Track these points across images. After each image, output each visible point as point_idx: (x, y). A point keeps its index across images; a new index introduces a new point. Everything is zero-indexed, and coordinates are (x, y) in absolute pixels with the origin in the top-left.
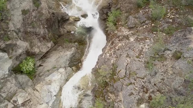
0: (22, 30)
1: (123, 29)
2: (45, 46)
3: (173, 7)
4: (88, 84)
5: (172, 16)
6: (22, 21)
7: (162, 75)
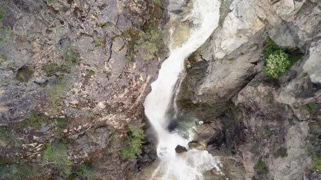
0: (287, 123)
1: (116, 125)
2: (248, 96)
3: (31, 162)
4: (175, 32)
5: (34, 146)
6: (286, 138)
7: (50, 40)
